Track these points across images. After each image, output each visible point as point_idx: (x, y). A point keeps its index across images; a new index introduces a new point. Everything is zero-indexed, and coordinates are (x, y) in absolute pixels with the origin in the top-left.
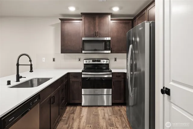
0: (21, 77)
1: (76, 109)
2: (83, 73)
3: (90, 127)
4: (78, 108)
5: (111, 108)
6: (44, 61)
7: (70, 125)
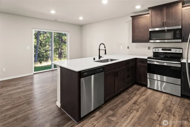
0: (101, 57)
1: (142, 88)
2: (148, 59)
3: (147, 104)
4: (144, 88)
5: (179, 99)
7: (131, 97)
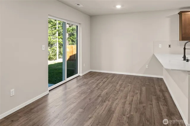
6: (161, 47)
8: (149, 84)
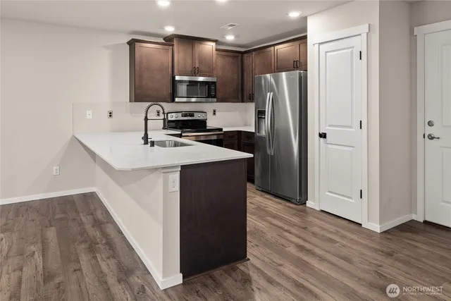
6: (90, 117)
8: (62, 216)
